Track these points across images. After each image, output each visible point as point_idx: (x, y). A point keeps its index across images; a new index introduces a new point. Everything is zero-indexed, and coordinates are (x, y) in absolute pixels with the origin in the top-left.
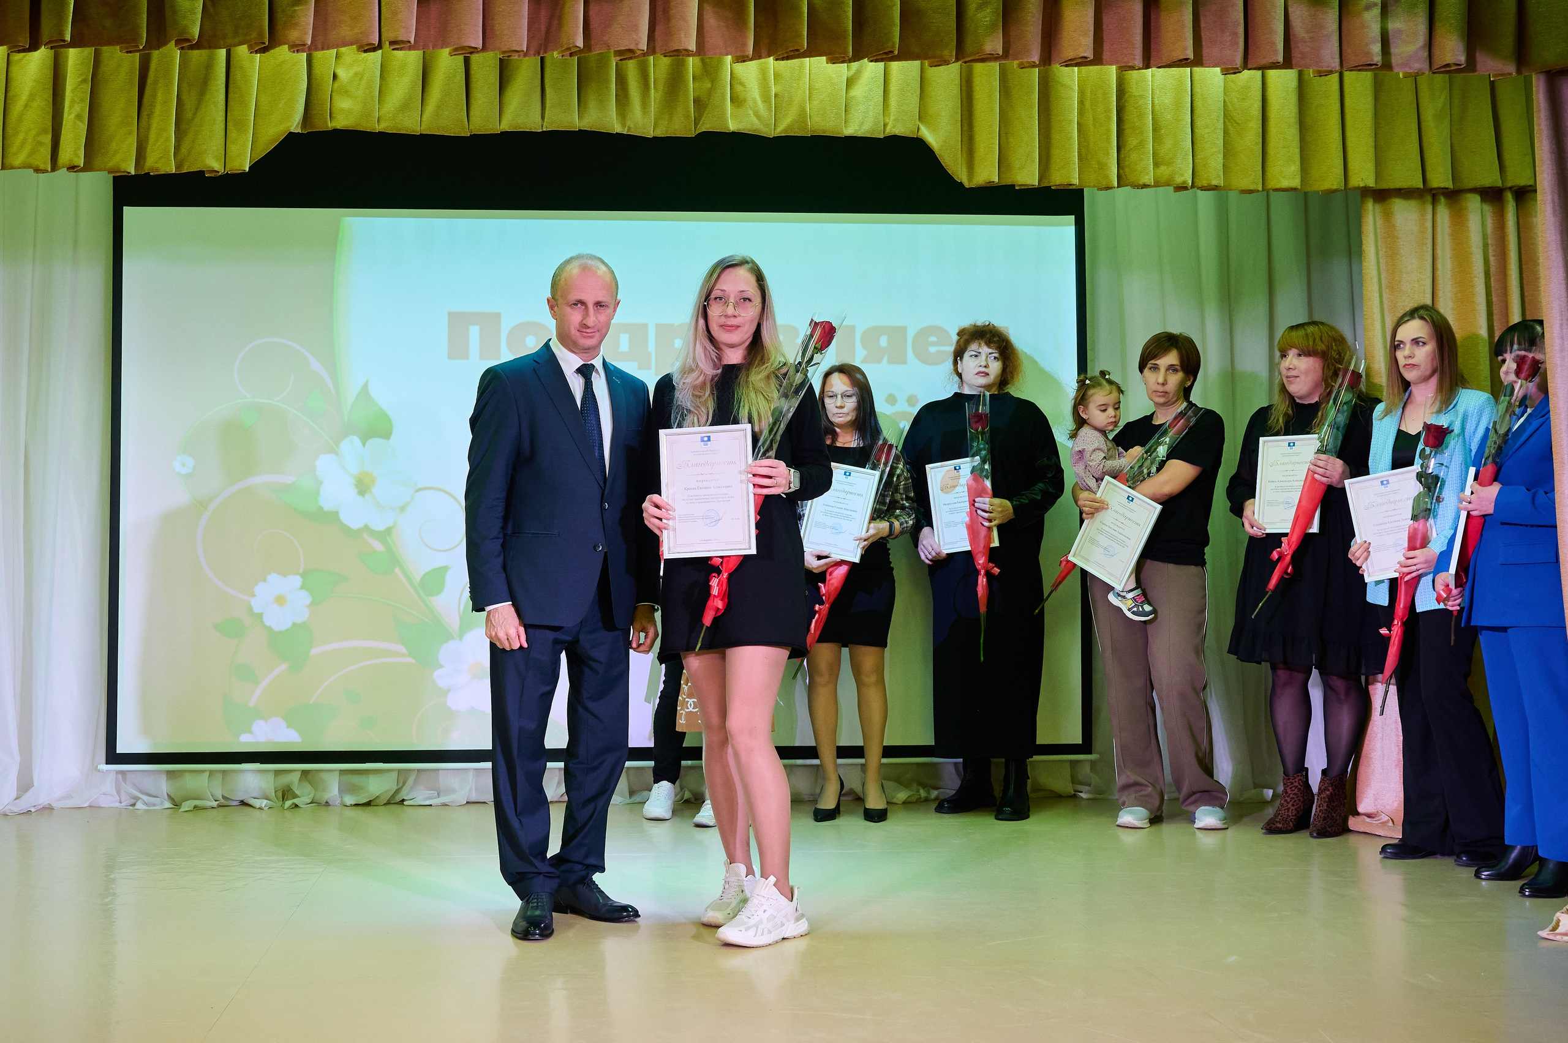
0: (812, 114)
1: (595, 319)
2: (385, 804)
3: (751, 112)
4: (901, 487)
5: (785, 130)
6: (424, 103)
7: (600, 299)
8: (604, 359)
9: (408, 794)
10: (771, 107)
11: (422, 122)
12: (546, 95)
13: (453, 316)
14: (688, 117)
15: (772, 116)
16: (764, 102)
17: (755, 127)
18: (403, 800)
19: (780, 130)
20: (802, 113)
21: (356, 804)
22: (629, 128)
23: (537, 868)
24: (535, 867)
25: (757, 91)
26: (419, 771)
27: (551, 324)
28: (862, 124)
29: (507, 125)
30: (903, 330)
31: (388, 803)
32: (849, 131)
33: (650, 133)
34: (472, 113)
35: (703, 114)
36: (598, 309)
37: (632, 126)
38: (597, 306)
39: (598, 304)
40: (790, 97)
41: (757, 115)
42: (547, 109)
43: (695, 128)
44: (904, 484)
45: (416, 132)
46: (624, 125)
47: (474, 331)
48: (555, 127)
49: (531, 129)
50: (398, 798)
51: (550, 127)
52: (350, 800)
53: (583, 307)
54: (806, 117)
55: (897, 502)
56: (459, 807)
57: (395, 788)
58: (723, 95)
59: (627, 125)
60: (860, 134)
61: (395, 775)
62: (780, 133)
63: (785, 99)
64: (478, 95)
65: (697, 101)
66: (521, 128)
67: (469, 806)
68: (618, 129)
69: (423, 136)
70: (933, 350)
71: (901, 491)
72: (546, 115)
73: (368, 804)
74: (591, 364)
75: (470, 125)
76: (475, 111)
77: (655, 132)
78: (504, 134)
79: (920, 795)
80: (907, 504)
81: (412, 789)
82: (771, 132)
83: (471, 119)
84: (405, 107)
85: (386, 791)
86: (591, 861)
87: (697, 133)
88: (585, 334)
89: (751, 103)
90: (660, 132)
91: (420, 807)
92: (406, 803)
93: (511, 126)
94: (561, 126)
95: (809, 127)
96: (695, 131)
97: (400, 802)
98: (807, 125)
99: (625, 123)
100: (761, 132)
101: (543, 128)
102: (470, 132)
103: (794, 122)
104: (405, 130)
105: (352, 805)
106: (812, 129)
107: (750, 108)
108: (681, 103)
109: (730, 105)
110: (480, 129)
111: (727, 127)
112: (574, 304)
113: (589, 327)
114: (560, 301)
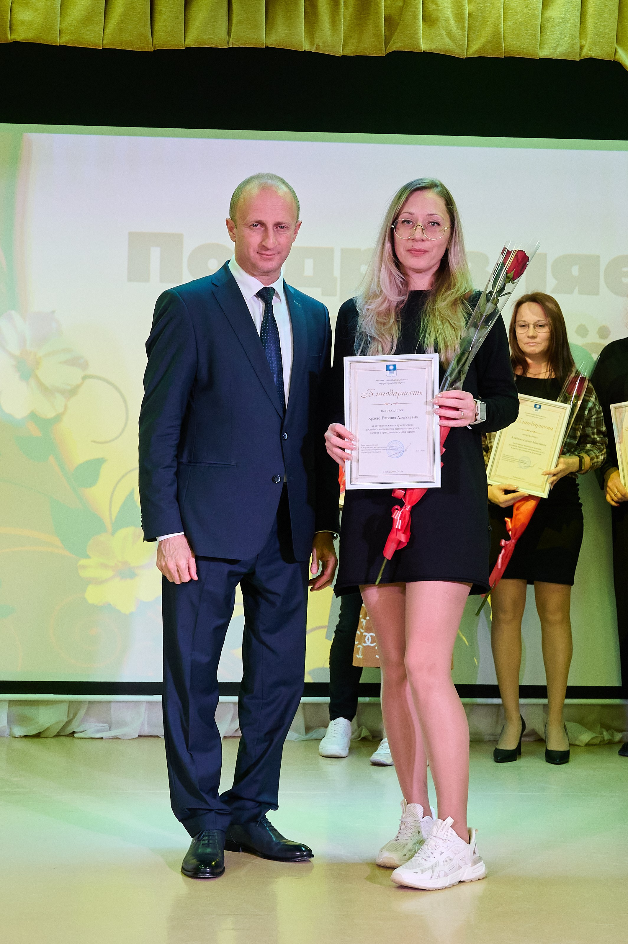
0: (506, 36)
1: (275, 240)
2: (54, 736)
3: (443, 32)
4: (593, 421)
5: (478, 51)
6: (107, 16)
8: (284, 282)
9: (79, 726)
10: (464, 27)
11: (105, 36)
12: (232, 11)
13: (133, 236)
14: (378, 35)
15: (464, 36)
16: (457, 21)
17: (447, 47)
18: (74, 733)
19: (473, 51)
20: (496, 33)
21: (26, 736)
23: (208, 804)
24: (206, 802)
25: (450, 10)
26: (90, 702)
27: (232, 245)
28: (558, 45)
29: (192, 40)
30: (596, 259)
31: (58, 735)
32: (545, 53)
33: (339, 52)
34: (157, 28)
35: (394, 33)
36: (278, 231)
37: (321, 44)
38: (277, 228)
39: (279, 226)
40: (484, 17)
41: (450, 35)
42: (233, 25)
43: (386, 47)
44: (596, 418)
45: (99, 46)
46: (312, 43)
47: (155, 253)
48: (241, 44)
49: (216, 45)
50: (69, 730)
51: (236, 43)
52: (19, 731)
53: (263, 228)
54: (500, 38)
55: (588, 436)
56: (131, 741)
57: (65, 719)
58: (415, 14)
59: (316, 43)
60: (555, 56)
61: (65, 707)
62: (473, 54)
63: (479, 19)
64: (164, 9)
65: (388, 20)
66: (205, 44)
67: (141, 740)
68: (306, 46)
69: (105, 51)
71: (593, 425)
72: (233, 30)
73: (38, 736)
74: (272, 288)
75: (154, 42)
76: (159, 26)
77: (345, 50)
78: (189, 50)
79: (603, 737)
80: (598, 439)
81: (83, 721)
82: (464, 54)
83: (155, 33)
84: (87, 20)
85: (57, 723)
86: (264, 798)
87: (388, 52)
88: (265, 256)
89: (443, 22)
90: (349, 52)
91: (91, 740)
92: (75, 735)
93: (195, 42)
94: (247, 42)
95: (504, 48)
96: (385, 51)
97: (71, 733)
98: (502, 46)
99: (314, 41)
100: (454, 52)
101: (229, 45)
102: (154, 47)
103: (488, 42)
104: (87, 44)
105: (20, 736)
106: (506, 51)
107: (443, 27)
108: (372, 21)
109: (421, 24)
110: (163, 45)
111: (419, 47)
112: (256, 226)
113: (268, 249)
114: (239, 222)
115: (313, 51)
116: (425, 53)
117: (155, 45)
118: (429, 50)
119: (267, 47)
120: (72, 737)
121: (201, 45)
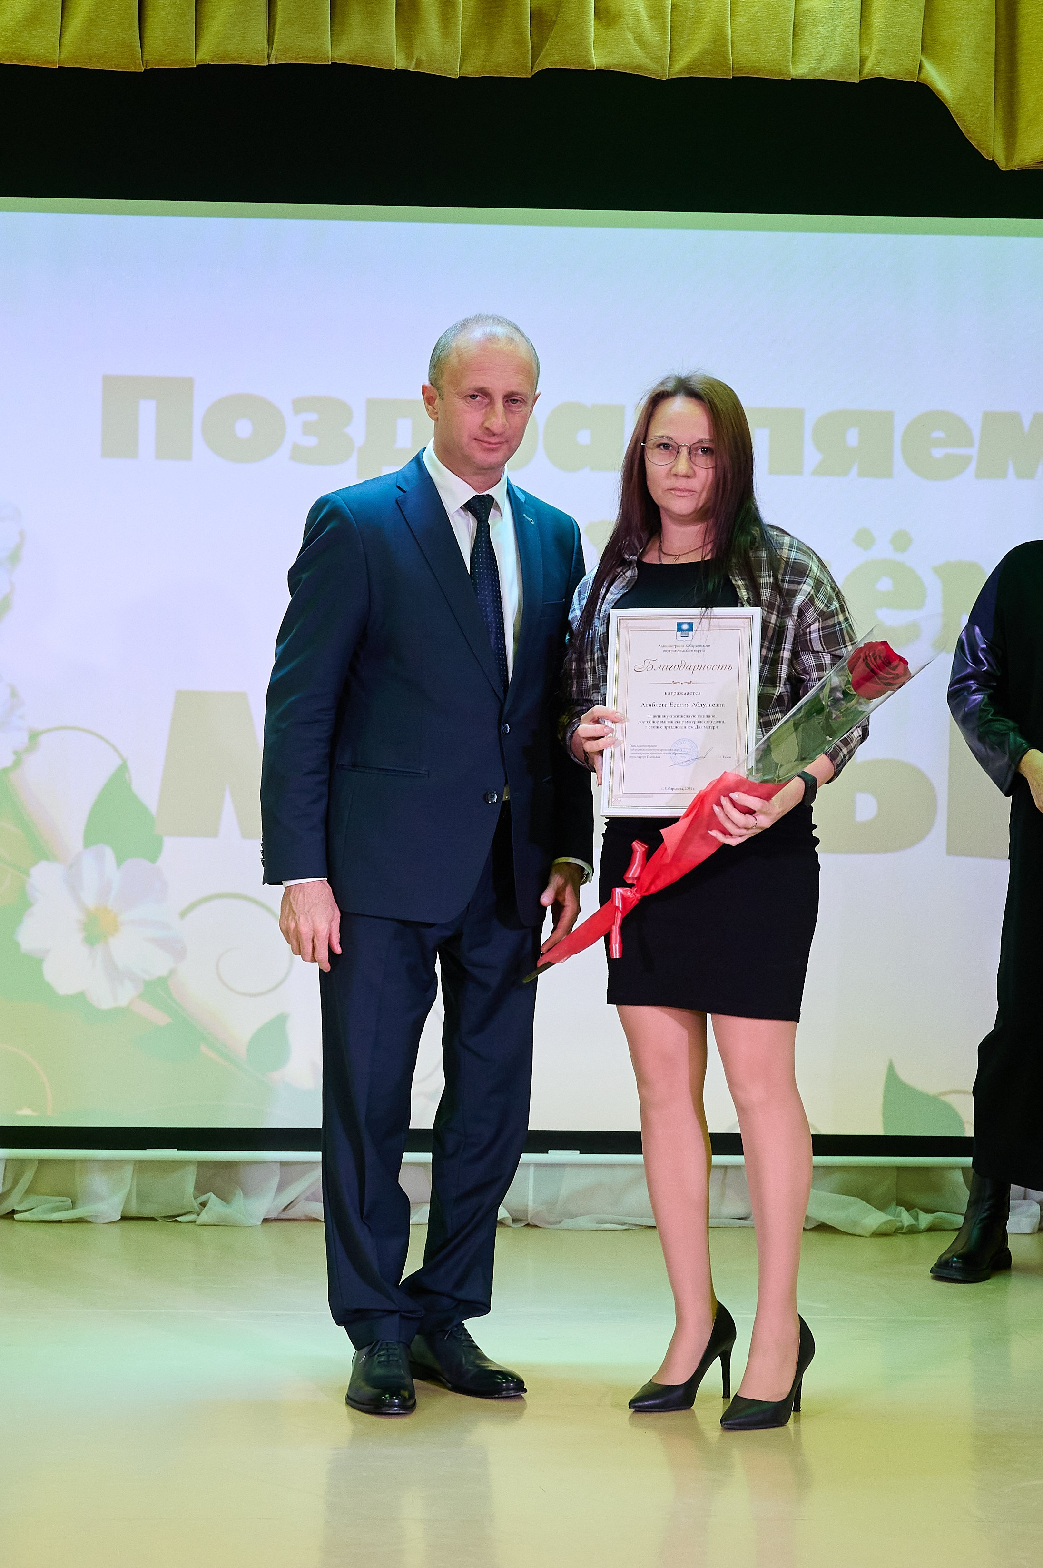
0: (735, 40)
1: (503, 420)
3: (630, 36)
5: (689, 68)
6: (66, 14)
9: (21, 1201)
10: (665, 27)
11: (63, 47)
12: (276, 4)
13: (110, 383)
14: (519, 42)
15: (665, 42)
16: (652, 18)
17: (636, 61)
18: (13, 1212)
19: (679, 68)
20: (719, 38)
22: (419, 62)
26: (41, 1161)
28: (822, 57)
29: (207, 54)
30: (887, 418)
32: (800, 70)
33: (454, 71)
34: (149, 31)
35: (546, 39)
36: (510, 406)
37: (424, 58)
38: (507, 401)
39: (510, 397)
40: (698, 10)
41: (640, 41)
42: (278, 27)
43: (533, 63)
45: (53, 63)
46: (409, 56)
47: (147, 410)
48: (293, 58)
49: (248, 61)
51: (283, 57)
53: (486, 401)
54: (724, 45)
56: (107, 1225)
58: (582, 6)
59: (416, 56)
60: (818, 75)
62: (680, 73)
63: (691, 14)
64: (160, 2)
65: (537, 16)
66: (232, 59)
67: (124, 1222)
68: (399, 62)
69: (63, 71)
70: (938, 453)
72: (276, 37)
75: (145, 54)
76: (154, 29)
77: (463, 68)
78: (204, 69)
81: (29, 1191)
82: (663, 72)
83: (146, 41)
84: (33, 20)
87: (536, 70)
88: (487, 445)
89: (629, 19)
90: (472, 70)
92: (15, 1216)
93: (215, 56)
94: (301, 56)
95: (731, 63)
96: (532, 67)
97: (8, 1213)
98: (726, 58)
99: (412, 53)
100: (648, 70)
101: (270, 60)
102: (145, 65)
103: (704, 53)
104: (33, 59)
106: (735, 67)
107: (629, 28)
108: (509, 19)
109: (593, 23)
110: (161, 60)
111: (589, 61)
112: (473, 397)
113: (494, 435)
114: (448, 389)
115: (411, 70)
116: (598, 70)
117: (147, 61)
118: (605, 67)
119: (334, 64)
120: (10, 1218)
121: (223, 60)
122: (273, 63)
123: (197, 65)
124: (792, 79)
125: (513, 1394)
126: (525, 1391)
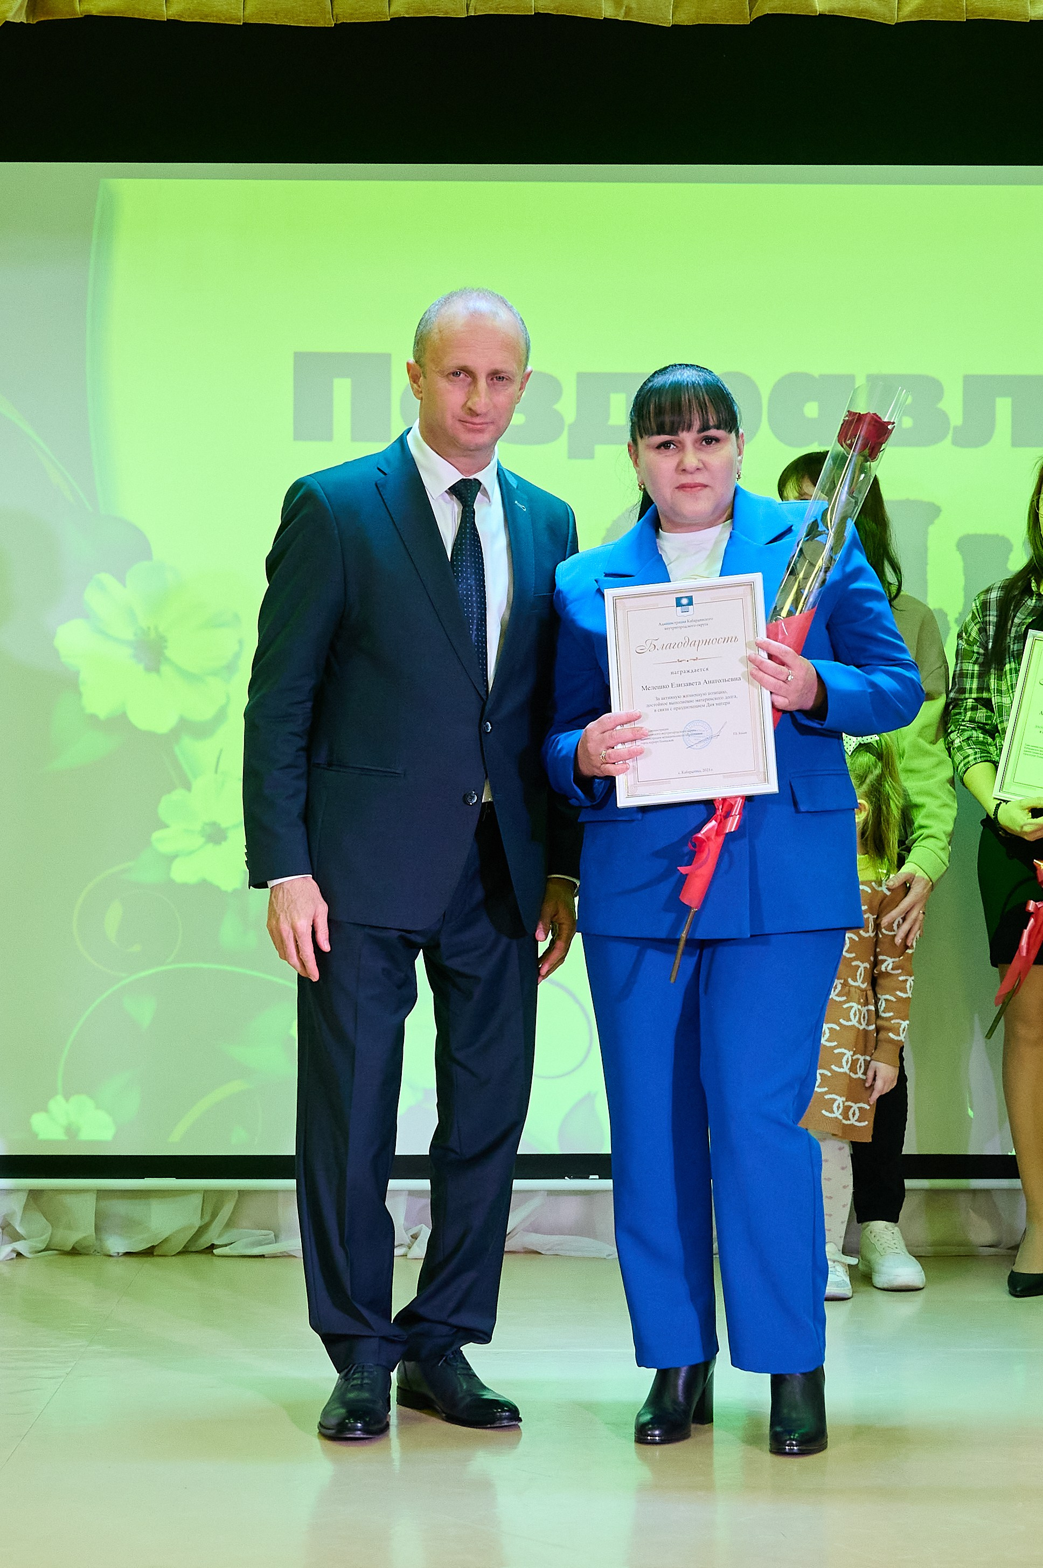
1: (487, 400)
2: (179, 1253)
5: (918, 11)
7: (498, 366)
8: (499, 469)
9: (220, 1236)
11: (247, 2)
13: (299, 358)
17: (862, 5)
18: (213, 1246)
19: (908, 11)
21: (128, 1254)
23: (371, 1328)
24: (370, 1323)
26: (242, 1193)
29: (402, 4)
32: (1037, 11)
33: (666, 18)
36: (494, 384)
37: (634, 5)
38: (492, 379)
39: (496, 376)
43: (751, 10)
45: (237, 19)
46: (618, 3)
47: (342, 390)
48: (491, 9)
49: (447, 13)
50: (204, 1242)
51: (482, 8)
52: (117, 1245)
53: (469, 379)
57: (197, 1223)
59: (625, 3)
61: (197, 1200)
62: (910, 17)
66: (428, 11)
68: (607, 10)
69: (248, 28)
73: (149, 1252)
74: (475, 480)
75: (336, 7)
77: (676, 16)
78: (397, 22)
81: (230, 1224)
82: (892, 16)
85: (183, 1230)
87: (754, 16)
88: (471, 426)
90: (685, 17)
91: (241, 1259)
92: (214, 1251)
93: (409, 8)
95: (965, 4)
96: (750, 15)
97: (207, 1248)
98: (960, 1)
100: (875, 15)
101: (470, 11)
102: (335, 19)
104: (216, 16)
105: (118, 1253)
106: (969, 8)
110: (352, 14)
111: (812, 6)
112: (455, 374)
113: (478, 415)
114: (430, 366)
115: (620, 19)
116: (822, 16)
117: (337, 15)
118: (829, 12)
119: (537, 14)
120: (209, 1253)
121: (418, 13)
122: (473, 15)
123: (391, 19)
124: (1031, 20)
125: (506, 1424)
126: (520, 1420)
